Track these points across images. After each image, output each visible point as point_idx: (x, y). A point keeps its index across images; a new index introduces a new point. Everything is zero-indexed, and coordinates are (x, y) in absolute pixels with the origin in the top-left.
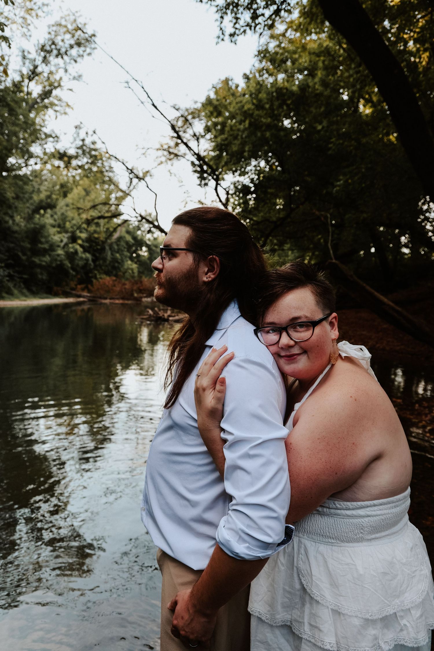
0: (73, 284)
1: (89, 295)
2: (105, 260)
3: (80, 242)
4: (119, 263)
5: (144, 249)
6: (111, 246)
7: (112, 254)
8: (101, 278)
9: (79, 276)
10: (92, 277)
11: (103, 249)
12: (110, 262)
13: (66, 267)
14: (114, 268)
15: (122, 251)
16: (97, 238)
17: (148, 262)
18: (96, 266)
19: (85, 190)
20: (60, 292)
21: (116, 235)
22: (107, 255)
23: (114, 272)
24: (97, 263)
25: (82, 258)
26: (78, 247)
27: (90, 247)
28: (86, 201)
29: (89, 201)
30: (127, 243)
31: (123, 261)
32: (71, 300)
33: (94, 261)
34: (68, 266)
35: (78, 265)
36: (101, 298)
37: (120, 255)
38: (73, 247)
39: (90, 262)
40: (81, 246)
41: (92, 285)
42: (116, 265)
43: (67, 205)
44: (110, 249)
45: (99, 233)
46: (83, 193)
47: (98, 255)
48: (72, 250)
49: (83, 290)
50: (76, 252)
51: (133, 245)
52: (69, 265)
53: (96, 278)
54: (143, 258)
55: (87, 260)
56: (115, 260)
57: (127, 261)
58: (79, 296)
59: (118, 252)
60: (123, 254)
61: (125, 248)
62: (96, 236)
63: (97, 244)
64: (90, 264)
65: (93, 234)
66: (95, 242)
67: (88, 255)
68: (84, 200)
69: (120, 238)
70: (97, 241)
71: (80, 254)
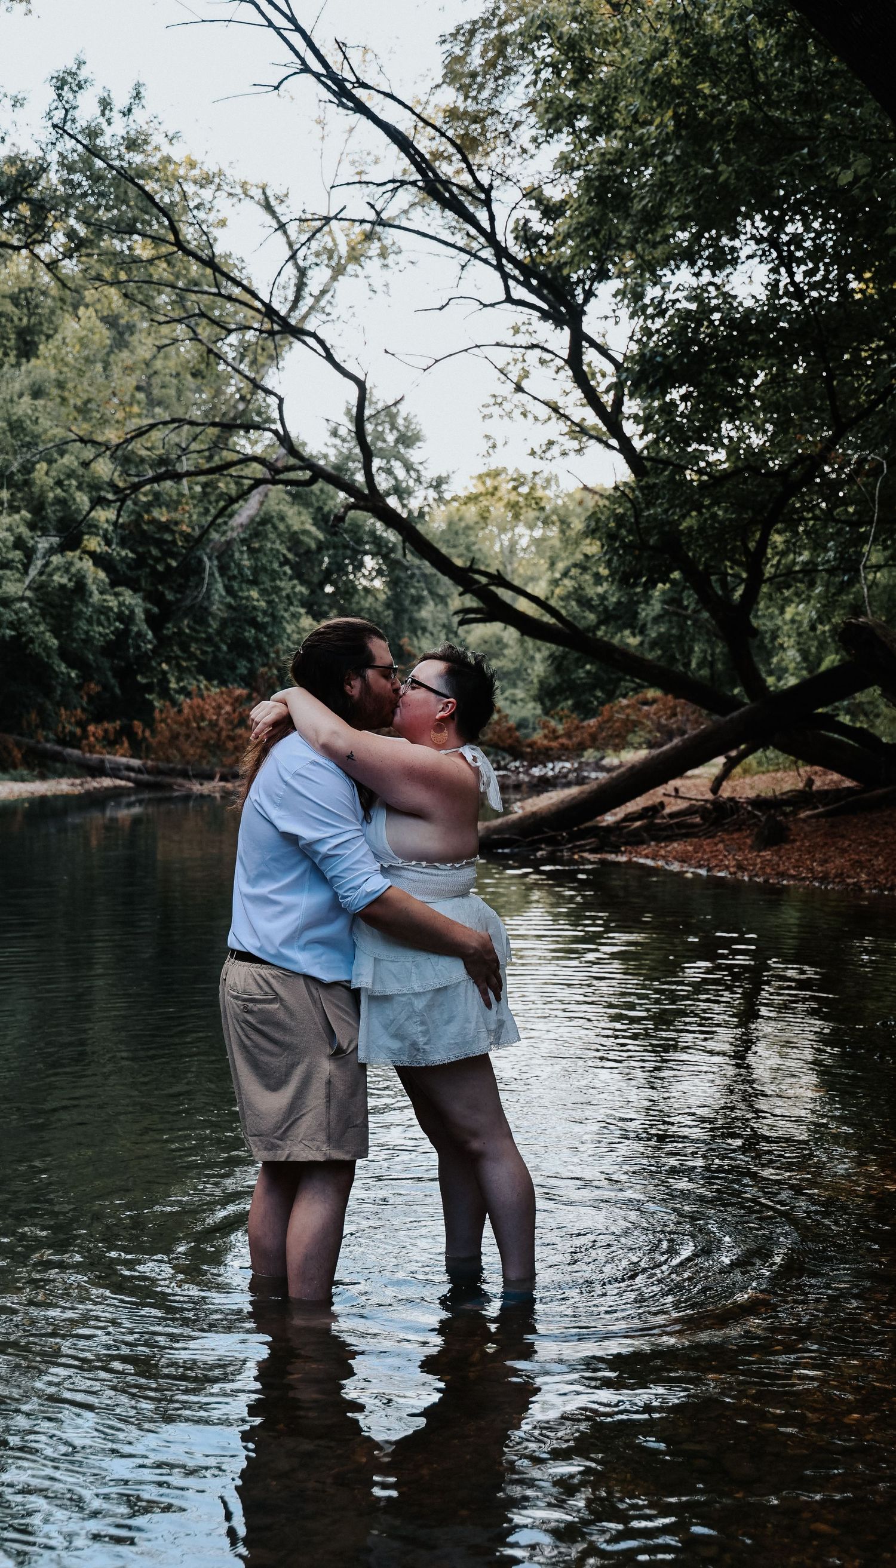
0: (67, 721)
1: (136, 763)
2: (201, 615)
3: (93, 543)
4: (260, 627)
5: (369, 562)
6: (224, 555)
7: (229, 590)
8: (183, 691)
9: (94, 688)
10: (149, 688)
11: (192, 570)
12: (224, 623)
13: (37, 649)
14: (240, 647)
15: (274, 576)
16: (165, 527)
17: (388, 615)
18: (162, 641)
19: (111, 321)
20: (18, 755)
21: (246, 511)
22: (208, 596)
23: (243, 668)
24: (170, 629)
25: (103, 610)
26: (88, 564)
27: (140, 561)
28: (116, 371)
29: (128, 370)
30: (294, 540)
31: (276, 620)
32: (63, 786)
33: (151, 620)
34: (47, 648)
35: (88, 640)
36: (185, 775)
37: (263, 592)
38: (67, 568)
39: (141, 625)
40: (99, 560)
41: (150, 723)
42: (250, 633)
43: (37, 393)
44: (223, 569)
45: (173, 505)
46: (104, 335)
47: (170, 596)
48: (60, 579)
49: (111, 743)
50: (81, 587)
51: (321, 547)
52: (54, 642)
53: (164, 692)
54: (368, 603)
55: (126, 618)
56: (242, 615)
57: (296, 616)
58: (98, 770)
59: (254, 582)
60: (277, 590)
61: (286, 562)
62: (162, 515)
63: (169, 551)
64: (140, 635)
65: (148, 507)
66: (159, 543)
67: (130, 598)
68: (106, 366)
69: (261, 525)
70: (168, 537)
71: (96, 597)
